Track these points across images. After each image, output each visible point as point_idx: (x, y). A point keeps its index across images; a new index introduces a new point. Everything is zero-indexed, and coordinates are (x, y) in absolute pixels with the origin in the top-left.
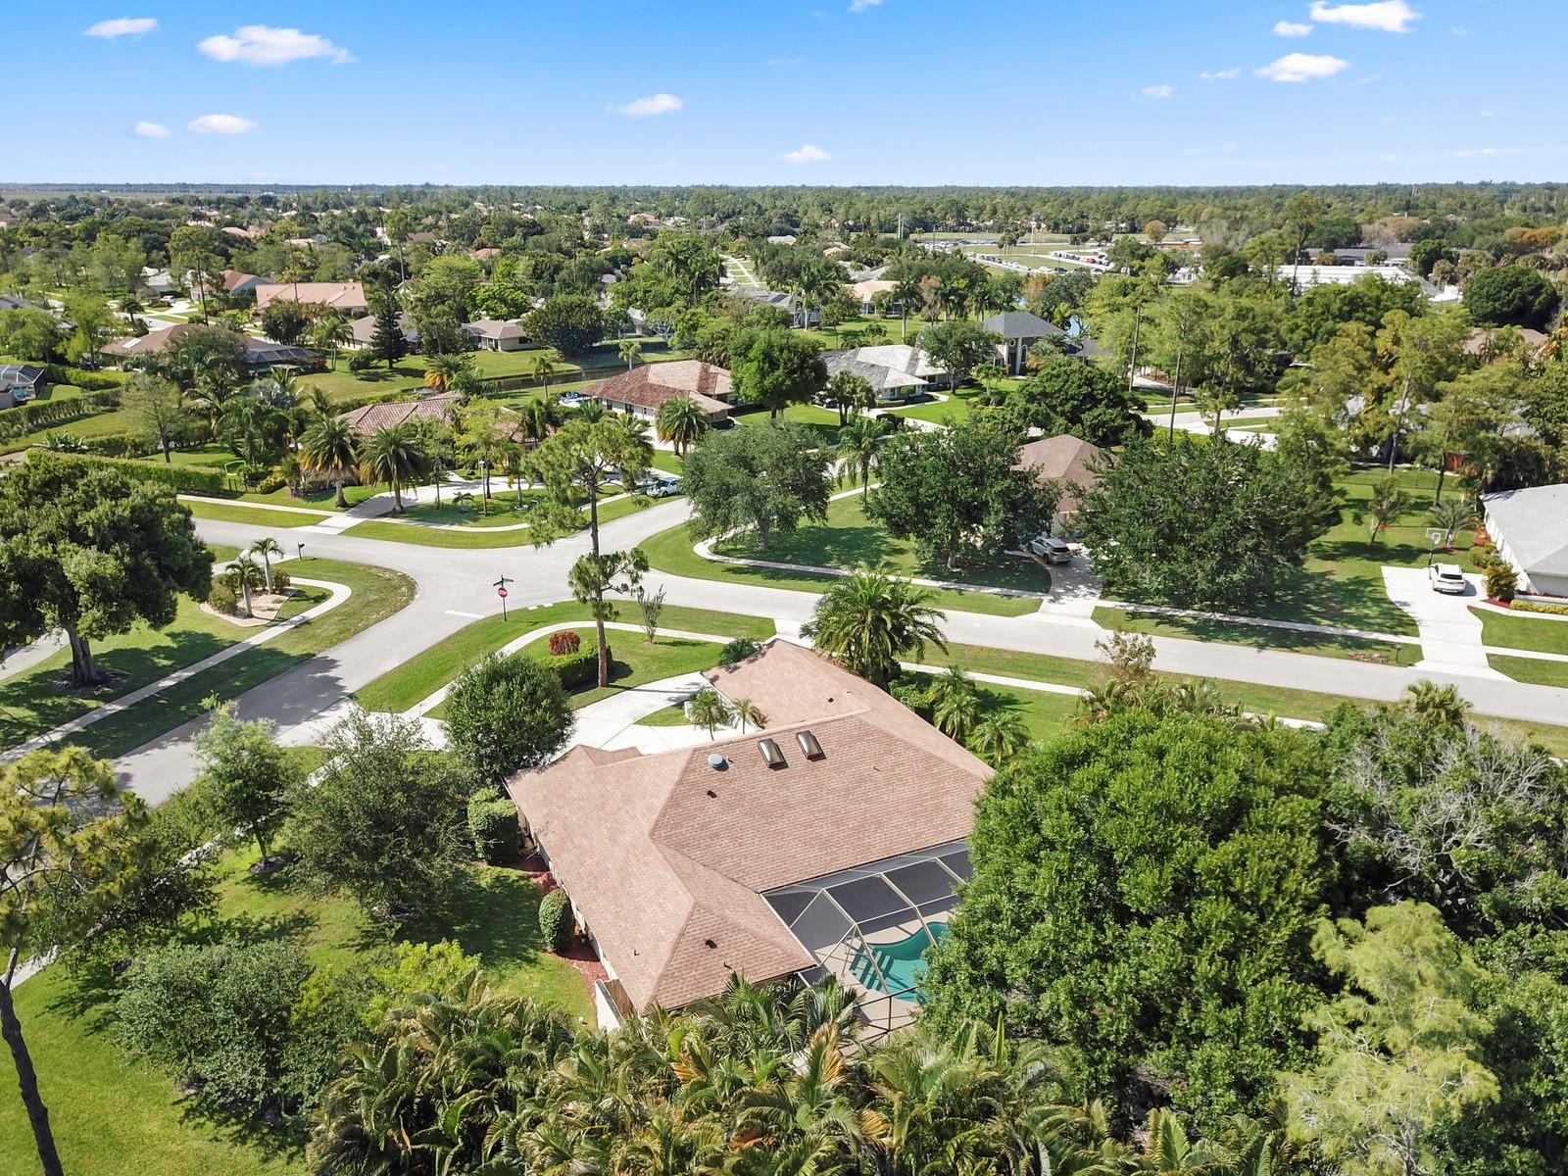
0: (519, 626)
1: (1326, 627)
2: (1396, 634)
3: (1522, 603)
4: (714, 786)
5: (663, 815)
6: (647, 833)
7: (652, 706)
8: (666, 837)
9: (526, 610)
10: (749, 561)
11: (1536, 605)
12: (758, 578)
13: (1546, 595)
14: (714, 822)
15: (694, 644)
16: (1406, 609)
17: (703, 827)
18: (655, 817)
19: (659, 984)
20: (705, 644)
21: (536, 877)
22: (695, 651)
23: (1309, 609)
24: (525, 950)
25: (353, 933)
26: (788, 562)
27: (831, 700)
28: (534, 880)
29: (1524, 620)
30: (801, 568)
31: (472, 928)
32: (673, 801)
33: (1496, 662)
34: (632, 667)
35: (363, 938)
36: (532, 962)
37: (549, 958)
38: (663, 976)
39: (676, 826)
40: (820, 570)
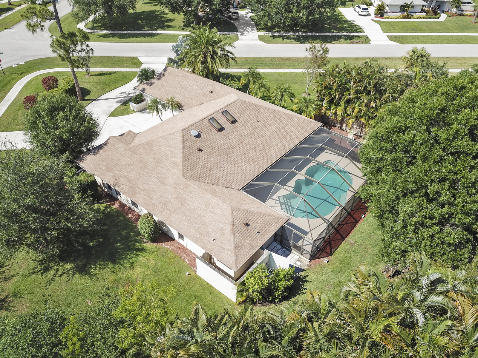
0: (13, 76)
1: (336, 33)
2: (358, 32)
3: (387, 16)
4: (199, 146)
5: (184, 166)
6: (182, 177)
7: (111, 107)
8: (191, 176)
9: (11, 67)
10: (107, 31)
11: (391, 17)
12: (116, 39)
13: (393, 12)
14: (207, 163)
15: (110, 73)
16: (355, 23)
17: (204, 166)
18: (181, 167)
19: (236, 253)
20: (114, 73)
21: (114, 204)
22: (113, 77)
23: (326, 27)
24: (134, 245)
25: (33, 264)
26: (125, 30)
27: (212, 92)
28: (114, 207)
29: (390, 22)
30: (133, 32)
31: (99, 242)
32: (186, 158)
33: (391, 38)
34: (88, 88)
35: (41, 265)
36: (142, 250)
37: (148, 245)
38: (236, 248)
39: (192, 170)
40: (142, 32)
